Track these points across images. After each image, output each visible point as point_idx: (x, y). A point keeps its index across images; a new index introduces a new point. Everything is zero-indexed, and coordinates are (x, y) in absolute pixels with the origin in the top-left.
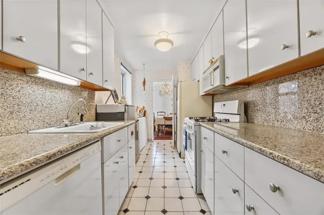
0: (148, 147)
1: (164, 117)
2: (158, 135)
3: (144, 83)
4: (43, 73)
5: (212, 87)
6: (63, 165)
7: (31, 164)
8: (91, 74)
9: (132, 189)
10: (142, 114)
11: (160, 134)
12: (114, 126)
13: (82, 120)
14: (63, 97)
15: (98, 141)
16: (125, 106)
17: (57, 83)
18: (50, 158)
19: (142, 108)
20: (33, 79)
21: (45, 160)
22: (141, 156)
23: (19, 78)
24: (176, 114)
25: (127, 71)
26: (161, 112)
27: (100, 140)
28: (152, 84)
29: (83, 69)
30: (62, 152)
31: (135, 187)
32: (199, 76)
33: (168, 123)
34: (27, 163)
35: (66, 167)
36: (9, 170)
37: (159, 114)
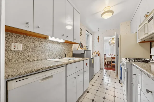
0: (100, 72)
1: (111, 57)
2: (107, 67)
3: (98, 38)
4: (51, 38)
5: (146, 35)
6: (44, 75)
7: (28, 72)
8: (67, 36)
9: (86, 92)
10: (97, 55)
11: (109, 67)
12: (76, 60)
13: (65, 56)
14: (59, 47)
15: (64, 66)
16: (85, 50)
17: (57, 42)
18: (37, 71)
19: (98, 51)
20: (48, 41)
21: (35, 71)
22: (95, 77)
23: (44, 41)
24: (117, 55)
25: (90, 34)
26: (110, 54)
27: (65, 66)
28: (103, 38)
29: (63, 35)
30: (43, 69)
31: (88, 92)
32: (136, 29)
33: (113, 60)
34: (27, 71)
35: (45, 75)
36: (20, 73)
37: (109, 55)
